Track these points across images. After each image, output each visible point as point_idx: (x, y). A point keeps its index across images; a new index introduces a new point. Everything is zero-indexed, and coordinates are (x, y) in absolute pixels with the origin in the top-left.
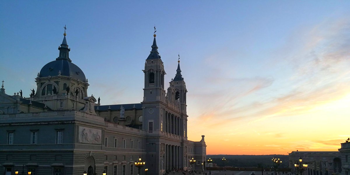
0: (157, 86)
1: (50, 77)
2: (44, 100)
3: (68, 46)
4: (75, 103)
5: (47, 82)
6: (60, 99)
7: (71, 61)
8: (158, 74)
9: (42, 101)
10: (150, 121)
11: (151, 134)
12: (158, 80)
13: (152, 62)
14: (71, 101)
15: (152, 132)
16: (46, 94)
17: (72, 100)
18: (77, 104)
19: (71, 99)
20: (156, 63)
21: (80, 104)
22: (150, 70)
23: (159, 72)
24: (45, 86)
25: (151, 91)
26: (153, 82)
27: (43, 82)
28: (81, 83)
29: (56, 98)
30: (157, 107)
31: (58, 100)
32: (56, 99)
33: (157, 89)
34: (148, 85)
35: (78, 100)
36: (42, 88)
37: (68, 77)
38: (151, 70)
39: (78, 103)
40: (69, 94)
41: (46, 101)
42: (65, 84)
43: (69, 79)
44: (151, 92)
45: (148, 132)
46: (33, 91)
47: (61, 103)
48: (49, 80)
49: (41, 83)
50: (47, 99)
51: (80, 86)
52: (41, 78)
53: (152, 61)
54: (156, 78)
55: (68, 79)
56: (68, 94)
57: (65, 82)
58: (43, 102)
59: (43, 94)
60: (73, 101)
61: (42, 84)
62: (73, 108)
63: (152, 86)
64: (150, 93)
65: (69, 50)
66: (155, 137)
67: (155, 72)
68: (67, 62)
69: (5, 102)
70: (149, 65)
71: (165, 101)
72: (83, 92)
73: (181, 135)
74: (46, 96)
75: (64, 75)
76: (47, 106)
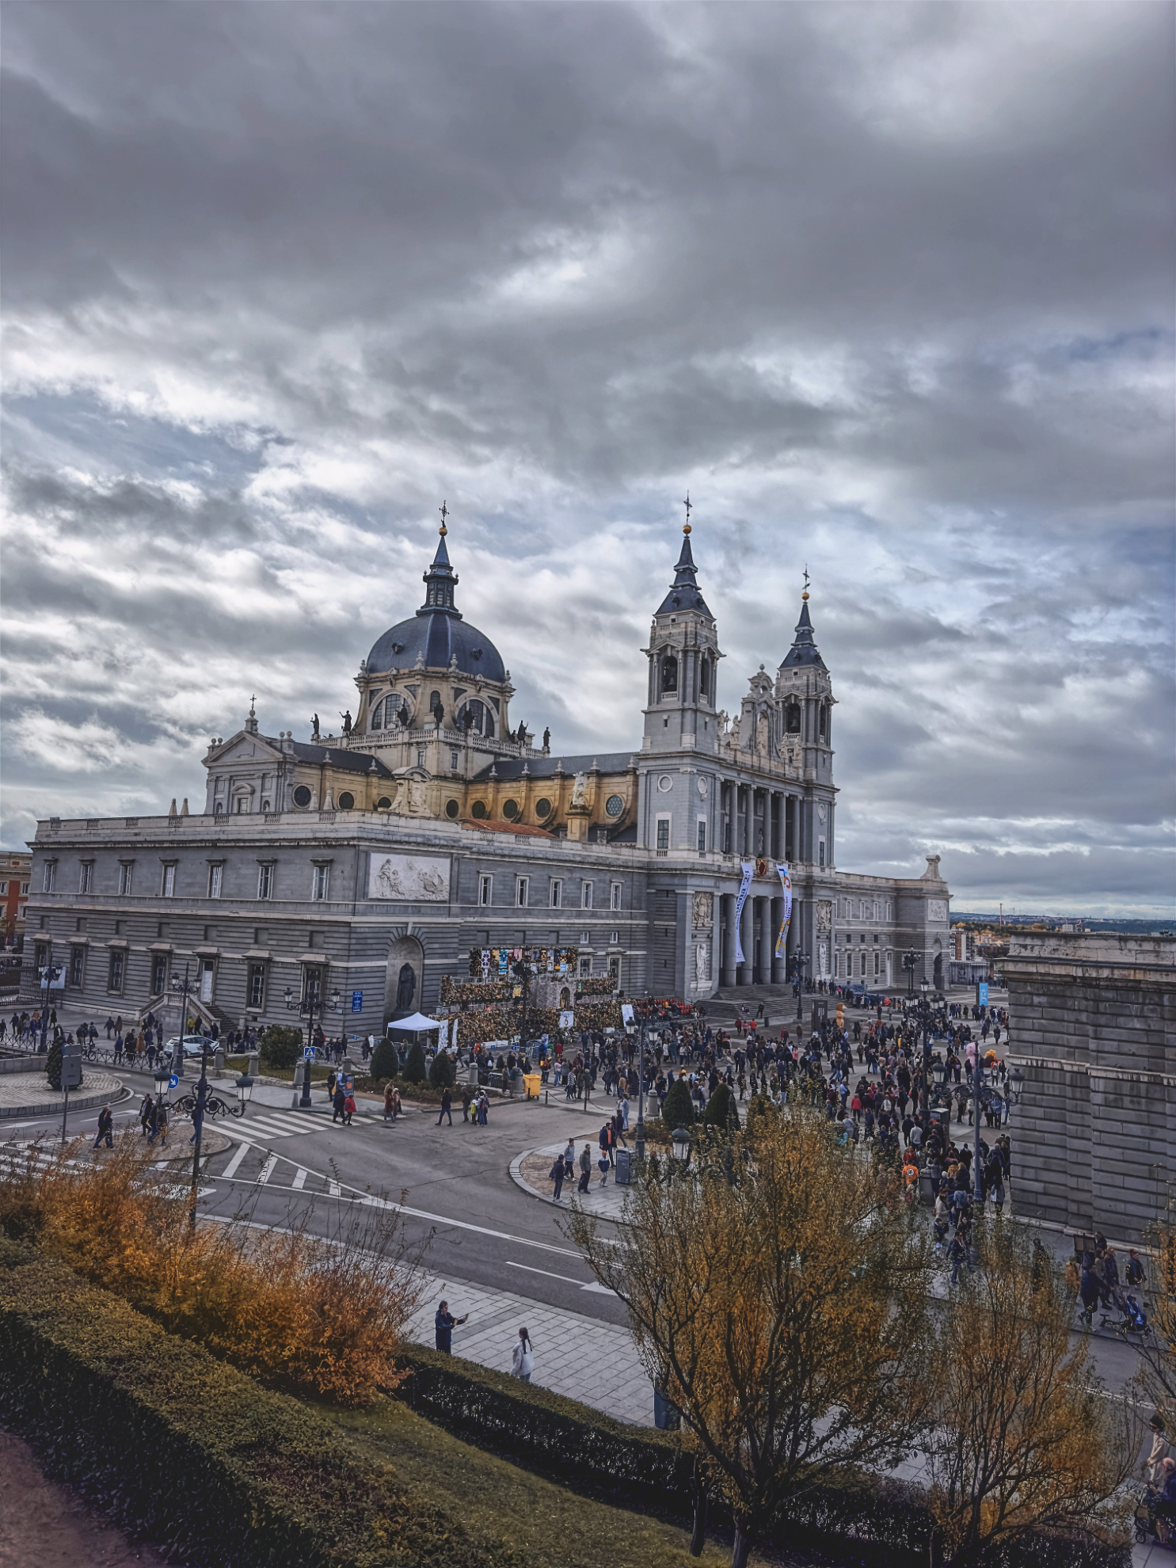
0: (684, 700)
1: (395, 672)
2: (374, 744)
3: (451, 569)
4: (461, 756)
5: (386, 689)
6: (418, 743)
7: (461, 616)
8: (691, 660)
9: (370, 748)
10: (660, 816)
11: (662, 859)
12: (690, 682)
13: (673, 620)
14: (447, 747)
15: (665, 853)
16: (382, 726)
17: (451, 744)
18: (467, 755)
19: (449, 740)
20: (683, 625)
21: (477, 755)
22: (665, 648)
23: (692, 654)
24: (381, 702)
25: (665, 717)
26: (674, 688)
27: (374, 686)
28: (487, 684)
29: (405, 737)
30: (682, 770)
31: (411, 744)
32: (406, 740)
33: (683, 710)
34: (658, 699)
35: (471, 742)
36: (373, 707)
37: (444, 670)
38: (669, 649)
39: (470, 751)
40: (441, 725)
41: (381, 747)
42: (435, 695)
43: (449, 677)
44: (666, 720)
45: (654, 854)
46: (348, 717)
47: (420, 755)
48: (391, 683)
49: (372, 692)
50: (382, 743)
51: (484, 695)
52: (374, 675)
53: (673, 617)
54: (687, 673)
55: (444, 677)
56: (437, 728)
57: (436, 686)
58: (372, 752)
59: (375, 725)
60: (457, 746)
62: (454, 766)
63: (671, 701)
64: (663, 723)
65: (456, 581)
66: (672, 869)
67: (680, 655)
68: (445, 620)
69: (255, 759)
70: (664, 632)
71: (716, 747)
72: (494, 712)
73: (801, 859)
74: (383, 730)
75: (433, 665)
76: (379, 764)
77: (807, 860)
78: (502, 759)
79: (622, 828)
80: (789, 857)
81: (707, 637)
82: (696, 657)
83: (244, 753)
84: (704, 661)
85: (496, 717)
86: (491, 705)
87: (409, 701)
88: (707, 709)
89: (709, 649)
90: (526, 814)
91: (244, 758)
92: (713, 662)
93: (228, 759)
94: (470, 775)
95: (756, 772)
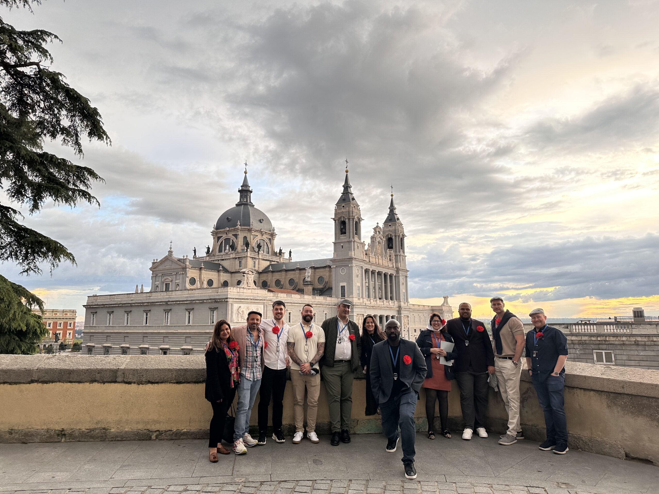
0: (349, 238)
1: (228, 229)
2: (220, 259)
3: (249, 187)
4: (257, 262)
5: (224, 236)
6: (239, 258)
7: (254, 206)
8: (351, 222)
9: (218, 260)
10: (342, 284)
12: (351, 230)
13: (343, 206)
14: (251, 259)
16: (223, 251)
18: (259, 261)
19: (251, 256)
20: (348, 208)
21: (263, 262)
22: (341, 218)
23: (351, 219)
24: (222, 241)
26: (345, 233)
27: (219, 235)
28: (266, 233)
29: (234, 256)
30: (349, 266)
31: (236, 258)
33: (349, 242)
34: (339, 237)
36: (219, 243)
37: (248, 228)
41: (223, 260)
42: (245, 238)
43: (250, 231)
44: (342, 246)
47: (240, 262)
48: (226, 233)
50: (224, 258)
51: (265, 237)
52: (218, 231)
54: (350, 227)
57: (245, 235)
58: (220, 262)
59: (220, 251)
60: (255, 258)
61: (219, 238)
62: (254, 267)
63: (343, 238)
65: (251, 192)
67: (347, 220)
68: (248, 208)
69: (172, 267)
70: (339, 211)
71: (362, 256)
72: (269, 244)
73: (396, 300)
74: (223, 253)
75: (244, 226)
76: (223, 267)
77: (398, 299)
78: (273, 263)
79: (325, 290)
80: (392, 299)
81: (357, 213)
82: (353, 221)
83: (167, 265)
84: (356, 222)
85: (270, 246)
86: (268, 241)
87: (234, 241)
88: (359, 241)
89: (358, 217)
90: (284, 285)
91: (167, 267)
92: (359, 223)
93: (161, 267)
94: (260, 271)
95: (378, 265)
